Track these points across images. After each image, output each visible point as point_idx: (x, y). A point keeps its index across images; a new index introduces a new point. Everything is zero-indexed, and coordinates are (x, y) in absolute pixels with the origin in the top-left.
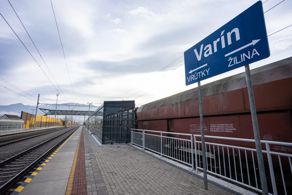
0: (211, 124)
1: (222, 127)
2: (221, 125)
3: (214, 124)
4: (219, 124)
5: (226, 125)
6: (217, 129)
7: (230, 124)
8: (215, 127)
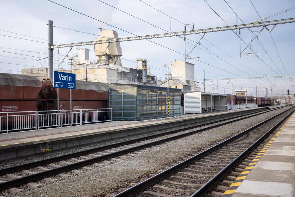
0: (3, 106)
1: (11, 108)
2: (10, 106)
3: (5, 106)
4: (8, 106)
5: (13, 106)
6: (7, 109)
7: (15, 106)
8: (6, 108)
